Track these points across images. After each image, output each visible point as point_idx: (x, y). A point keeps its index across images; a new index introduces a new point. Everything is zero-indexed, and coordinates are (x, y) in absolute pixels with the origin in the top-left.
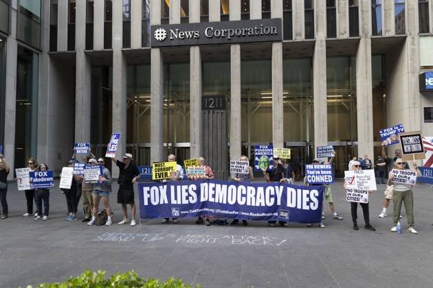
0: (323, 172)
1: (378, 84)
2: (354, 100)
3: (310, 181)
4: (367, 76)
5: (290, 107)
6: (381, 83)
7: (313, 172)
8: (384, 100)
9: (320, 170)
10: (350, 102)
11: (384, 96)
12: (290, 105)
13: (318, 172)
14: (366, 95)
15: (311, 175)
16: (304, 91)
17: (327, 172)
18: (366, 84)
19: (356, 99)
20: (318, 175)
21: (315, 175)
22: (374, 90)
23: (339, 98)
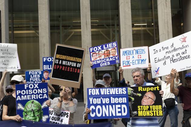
0: (113, 100)
1: (176, 12)
2: (156, 28)
3: (93, 115)
4: (166, 4)
5: (102, 35)
6: (179, 12)
7: (98, 101)
8: (182, 28)
9: (109, 96)
10: (153, 30)
11: (182, 24)
12: (101, 33)
13: (107, 100)
14: (166, 21)
15: (96, 105)
16: (113, 19)
17: (120, 100)
18: (166, 11)
19: (158, 27)
20: (105, 104)
21: (101, 104)
22: (173, 19)
23: (144, 26)
